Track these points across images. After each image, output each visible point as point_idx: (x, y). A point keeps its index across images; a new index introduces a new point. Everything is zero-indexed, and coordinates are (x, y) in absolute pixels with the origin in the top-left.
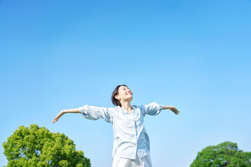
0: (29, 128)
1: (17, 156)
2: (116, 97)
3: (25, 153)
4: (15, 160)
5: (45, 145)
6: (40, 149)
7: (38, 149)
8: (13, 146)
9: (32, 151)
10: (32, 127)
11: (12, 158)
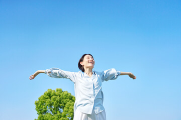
0: (55, 90)
1: (45, 112)
2: (81, 64)
3: (51, 111)
4: (43, 115)
5: (67, 104)
6: (63, 107)
7: (61, 108)
8: (42, 104)
9: (57, 109)
10: (58, 91)
11: (41, 113)
